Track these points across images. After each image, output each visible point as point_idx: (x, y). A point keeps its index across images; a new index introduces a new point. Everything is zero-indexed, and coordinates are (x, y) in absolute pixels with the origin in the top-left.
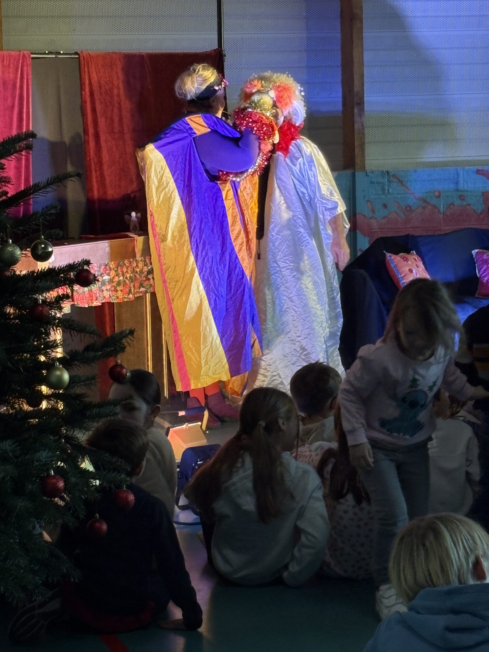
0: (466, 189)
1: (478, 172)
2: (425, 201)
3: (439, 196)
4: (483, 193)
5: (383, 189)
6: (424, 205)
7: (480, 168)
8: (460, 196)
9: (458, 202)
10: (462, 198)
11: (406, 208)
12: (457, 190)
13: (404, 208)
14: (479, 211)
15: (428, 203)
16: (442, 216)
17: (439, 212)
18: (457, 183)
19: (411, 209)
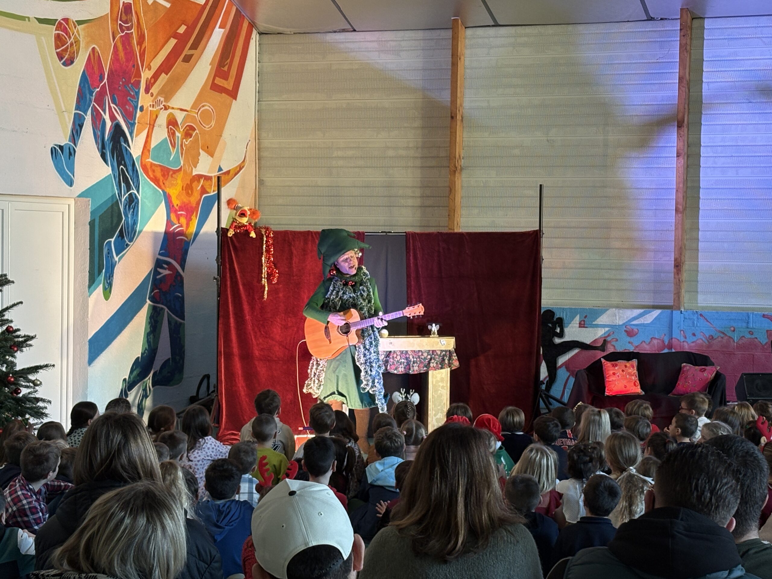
0: (754, 327)
1: (764, 316)
2: (723, 333)
3: (734, 331)
4: (767, 331)
5: (693, 323)
6: (722, 335)
7: (766, 313)
8: (749, 332)
9: (748, 336)
10: (751, 333)
11: (709, 336)
12: (748, 328)
13: (708, 336)
14: (764, 343)
15: (726, 335)
16: (735, 344)
17: (734, 341)
18: (748, 323)
19: (713, 338)
